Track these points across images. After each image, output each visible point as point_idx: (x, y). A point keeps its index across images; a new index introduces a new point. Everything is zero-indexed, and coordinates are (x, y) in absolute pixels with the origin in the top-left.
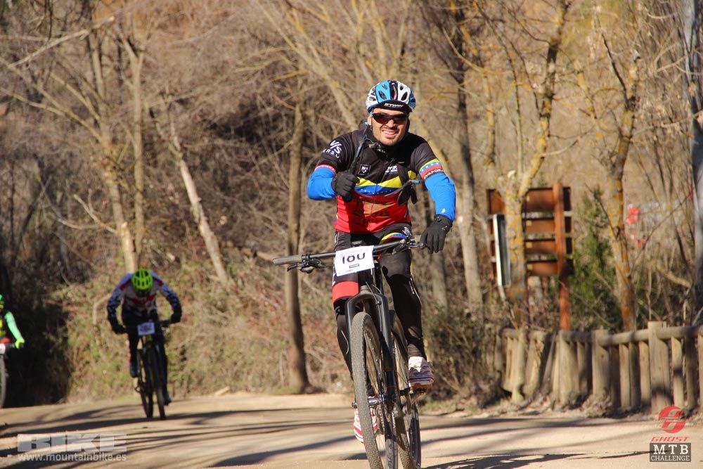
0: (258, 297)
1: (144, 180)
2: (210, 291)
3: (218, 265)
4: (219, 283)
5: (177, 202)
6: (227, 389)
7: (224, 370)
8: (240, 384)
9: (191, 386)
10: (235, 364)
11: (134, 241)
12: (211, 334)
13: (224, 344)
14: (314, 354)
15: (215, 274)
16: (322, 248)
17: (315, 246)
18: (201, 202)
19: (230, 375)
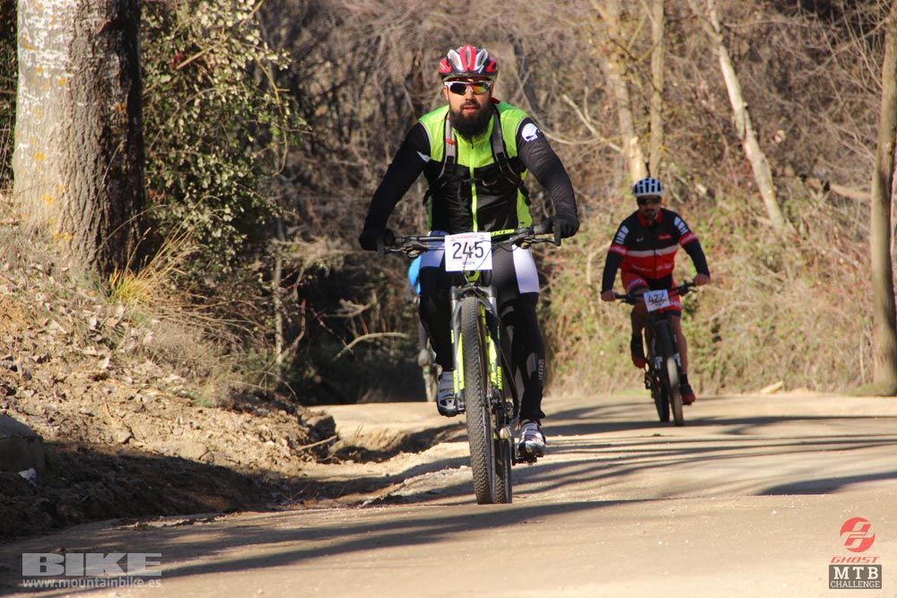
0: (830, 250)
1: (665, 75)
2: (757, 240)
3: (770, 203)
4: (771, 228)
5: (713, 108)
6: (780, 384)
7: (775, 355)
8: (800, 378)
9: (727, 378)
10: (793, 348)
11: (647, 165)
12: (758, 303)
13: (776, 318)
15: (767, 217)
18: (747, 108)
19: (784, 364)
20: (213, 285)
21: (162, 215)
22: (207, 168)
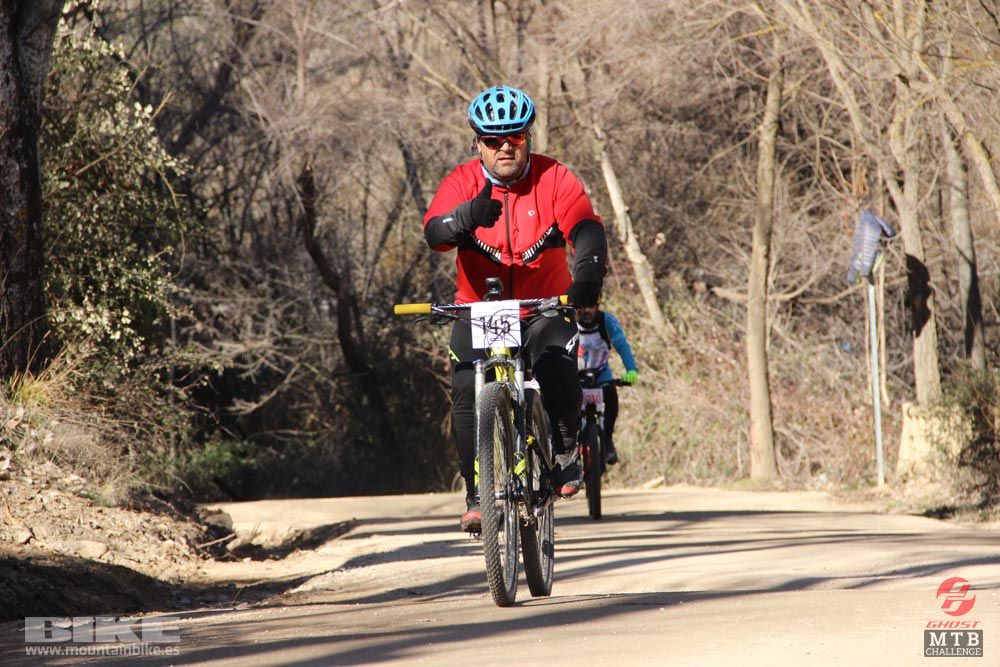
0: (708, 349)
2: (639, 339)
3: (651, 303)
4: (653, 328)
6: (661, 478)
7: (657, 451)
8: (679, 473)
10: (674, 444)
12: (641, 401)
13: (657, 415)
14: (786, 432)
15: (647, 315)
16: (800, 283)
17: (792, 278)
18: (628, 212)
19: (665, 459)
20: (111, 387)
21: (61, 318)
22: (106, 271)
